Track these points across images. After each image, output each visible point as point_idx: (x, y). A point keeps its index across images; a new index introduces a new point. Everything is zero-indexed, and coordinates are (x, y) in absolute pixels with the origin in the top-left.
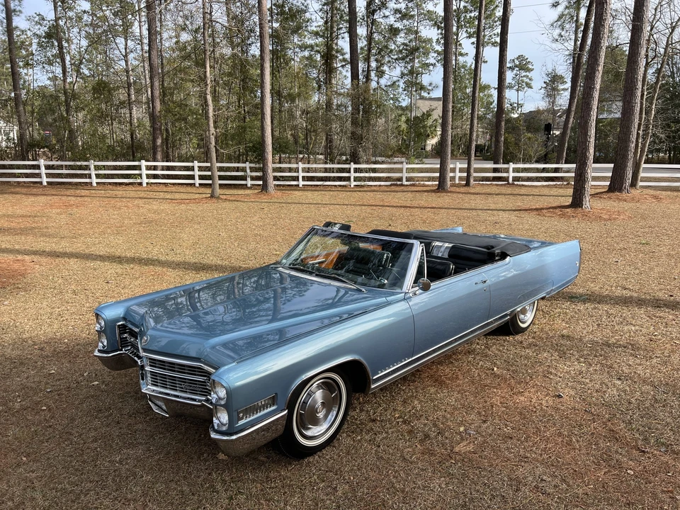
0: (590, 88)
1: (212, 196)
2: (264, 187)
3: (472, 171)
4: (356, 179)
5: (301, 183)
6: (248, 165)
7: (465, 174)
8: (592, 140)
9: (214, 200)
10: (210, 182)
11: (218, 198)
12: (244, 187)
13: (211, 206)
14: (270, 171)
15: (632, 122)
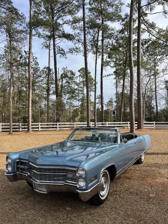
1: (9, 134)
2: (28, 131)
3: (96, 124)
4: (59, 127)
5: (40, 129)
6: (20, 124)
7: (94, 125)
9: (10, 135)
10: (9, 130)
11: (12, 134)
12: (19, 131)
13: (10, 137)
14: (30, 125)
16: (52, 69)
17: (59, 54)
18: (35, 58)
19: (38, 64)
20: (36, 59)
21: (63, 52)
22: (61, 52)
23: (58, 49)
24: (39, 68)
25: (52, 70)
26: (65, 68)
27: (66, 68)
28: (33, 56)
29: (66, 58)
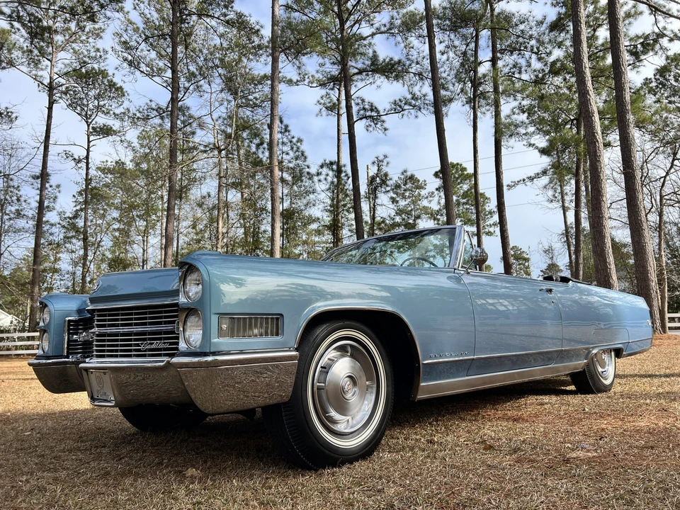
0: (599, 217)
8: (613, 267)
15: (647, 262)
16: (345, 166)
17: (364, 120)
18: (298, 142)
19: (306, 158)
20: (299, 144)
21: (374, 114)
22: (368, 113)
23: (358, 107)
24: (308, 167)
25: (343, 168)
26: (381, 157)
27: (385, 157)
28: (290, 137)
29: (386, 129)
